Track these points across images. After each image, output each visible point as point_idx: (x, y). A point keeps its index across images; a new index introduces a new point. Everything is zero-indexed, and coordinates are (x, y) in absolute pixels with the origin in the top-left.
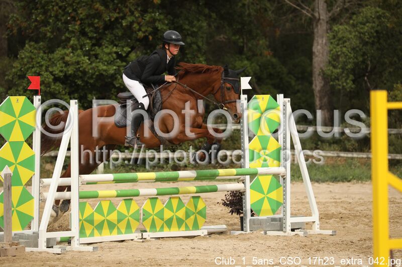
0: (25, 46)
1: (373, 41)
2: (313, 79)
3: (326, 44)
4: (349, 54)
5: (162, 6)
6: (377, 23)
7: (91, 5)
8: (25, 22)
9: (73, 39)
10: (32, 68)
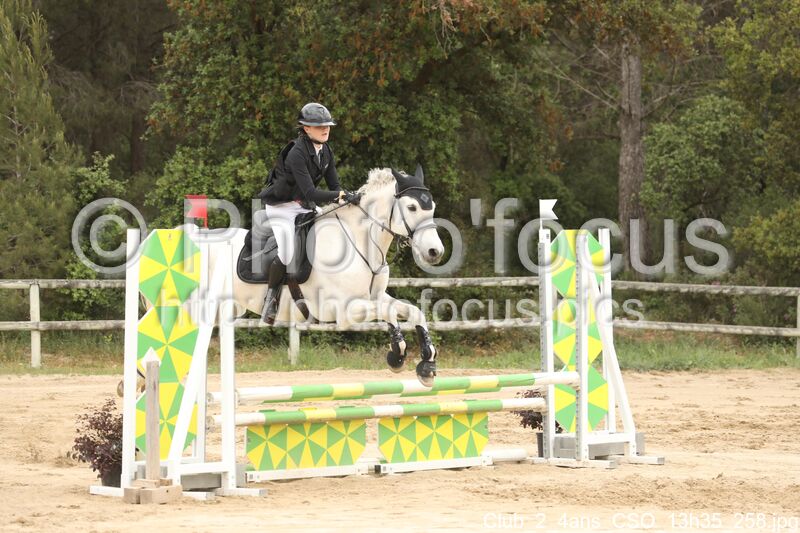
0: (174, 153)
1: (717, 149)
2: (620, 208)
3: (639, 154)
4: (680, 170)
5: (391, 91)
6: (723, 120)
7: (279, 89)
8: (177, 114)
9: (250, 141)
10: (187, 187)
